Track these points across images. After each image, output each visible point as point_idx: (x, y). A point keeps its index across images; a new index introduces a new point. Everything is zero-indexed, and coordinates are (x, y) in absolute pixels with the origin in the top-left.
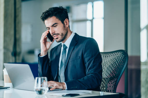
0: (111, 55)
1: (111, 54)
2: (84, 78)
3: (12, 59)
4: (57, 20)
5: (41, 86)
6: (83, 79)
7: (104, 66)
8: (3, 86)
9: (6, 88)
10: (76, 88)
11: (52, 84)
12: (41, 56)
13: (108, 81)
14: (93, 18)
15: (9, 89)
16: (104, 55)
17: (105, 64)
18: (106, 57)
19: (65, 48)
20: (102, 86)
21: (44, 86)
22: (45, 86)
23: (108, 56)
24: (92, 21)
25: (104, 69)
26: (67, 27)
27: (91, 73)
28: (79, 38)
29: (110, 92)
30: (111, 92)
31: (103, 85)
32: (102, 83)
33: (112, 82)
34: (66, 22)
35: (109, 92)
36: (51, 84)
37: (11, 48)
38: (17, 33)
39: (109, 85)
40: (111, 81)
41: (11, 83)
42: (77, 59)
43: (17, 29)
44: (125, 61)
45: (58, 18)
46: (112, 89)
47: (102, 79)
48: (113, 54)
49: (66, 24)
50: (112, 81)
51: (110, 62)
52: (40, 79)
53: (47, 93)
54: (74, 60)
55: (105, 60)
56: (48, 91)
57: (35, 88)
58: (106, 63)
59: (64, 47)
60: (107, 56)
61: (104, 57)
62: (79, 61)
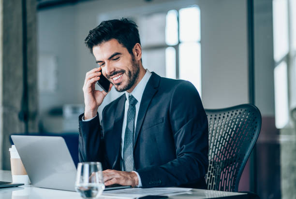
0: (226, 116)
1: (227, 114)
2: (174, 162)
3: (20, 126)
4: (120, 46)
5: (90, 181)
6: (172, 163)
7: (213, 138)
8: (10, 183)
9: (17, 186)
10: (158, 183)
11: (111, 175)
12: (84, 119)
13: (222, 169)
14: (179, 43)
15: (23, 188)
16: (211, 116)
17: (213, 134)
18: (215, 119)
19: (133, 102)
20: (209, 178)
21: (96, 181)
22: (98, 181)
23: (220, 118)
24: (176, 47)
25: (212, 144)
26: (138, 61)
27: (186, 153)
28: (160, 82)
29: (226, 191)
30: (228, 191)
31: (211, 175)
32: (209, 171)
33: (229, 171)
34: (136, 50)
35: (223, 191)
36: (108, 176)
37: (18, 104)
38: (29, 73)
39: (222, 176)
40: (228, 167)
41: (27, 176)
42: (157, 124)
43: (29, 65)
44: (256, 127)
45: (122, 43)
46: (229, 184)
47: (210, 165)
48: (231, 113)
49: (136, 54)
50: (230, 168)
51: (225, 129)
52: (87, 166)
53: (103, 195)
54: (152, 126)
55: (215, 125)
56: (105, 190)
57: (78, 184)
58: (216, 132)
59: (130, 101)
60: (217, 117)
61: (211, 119)
62: (162, 127)
